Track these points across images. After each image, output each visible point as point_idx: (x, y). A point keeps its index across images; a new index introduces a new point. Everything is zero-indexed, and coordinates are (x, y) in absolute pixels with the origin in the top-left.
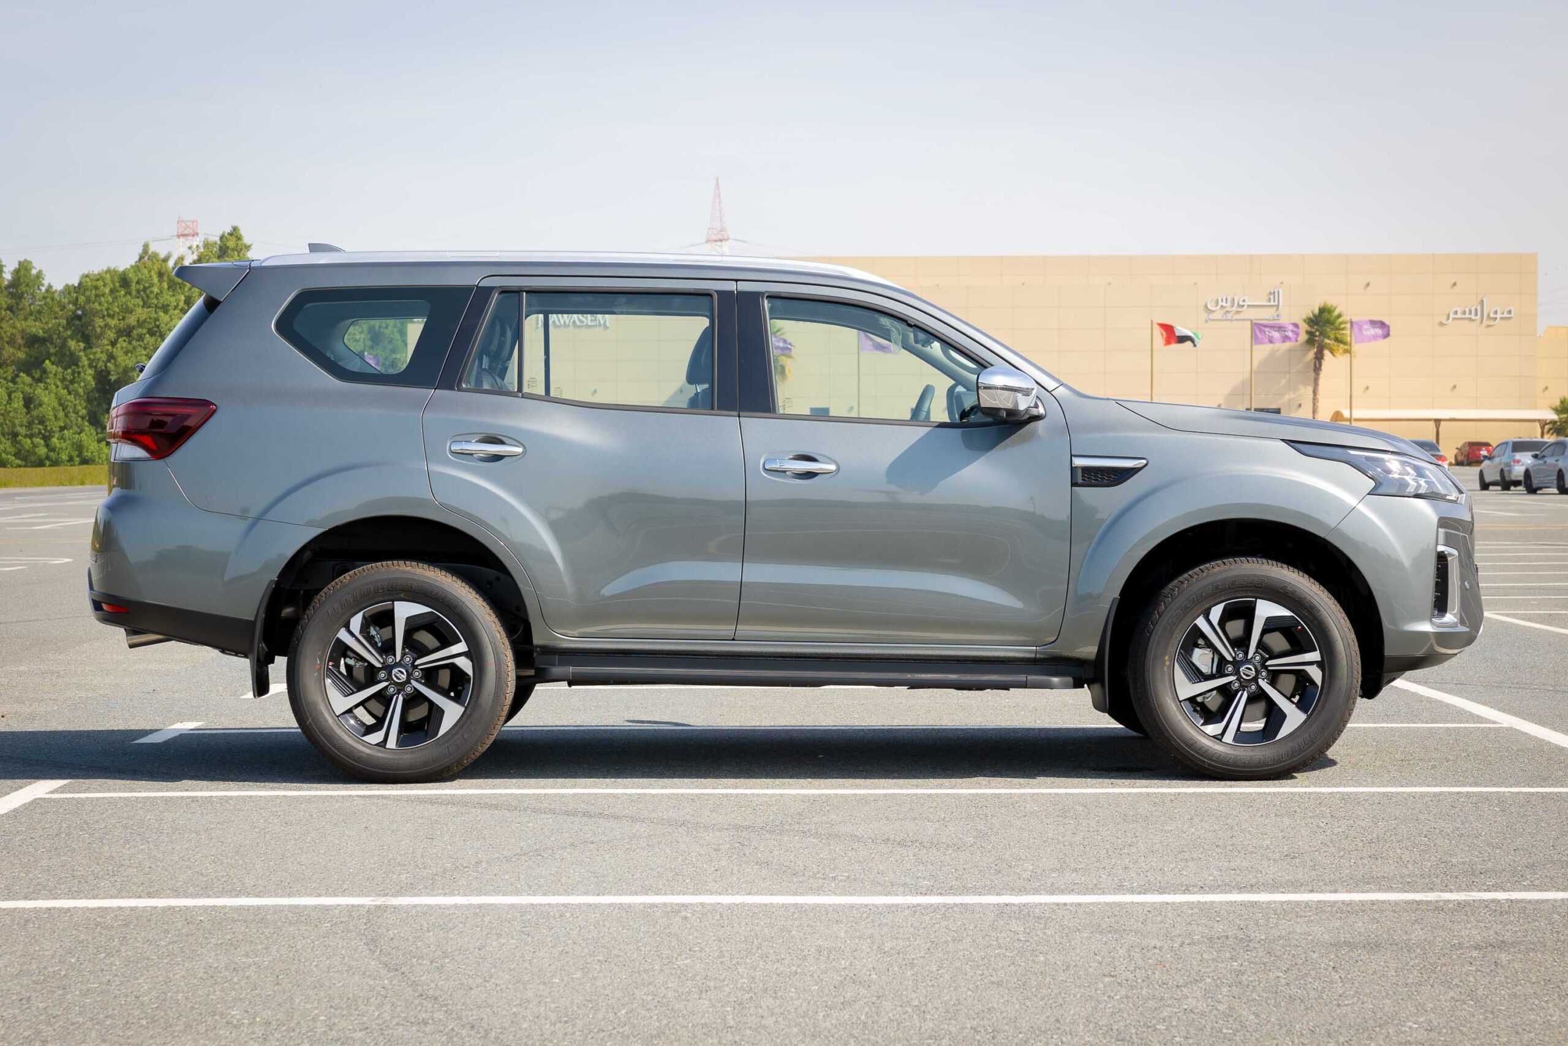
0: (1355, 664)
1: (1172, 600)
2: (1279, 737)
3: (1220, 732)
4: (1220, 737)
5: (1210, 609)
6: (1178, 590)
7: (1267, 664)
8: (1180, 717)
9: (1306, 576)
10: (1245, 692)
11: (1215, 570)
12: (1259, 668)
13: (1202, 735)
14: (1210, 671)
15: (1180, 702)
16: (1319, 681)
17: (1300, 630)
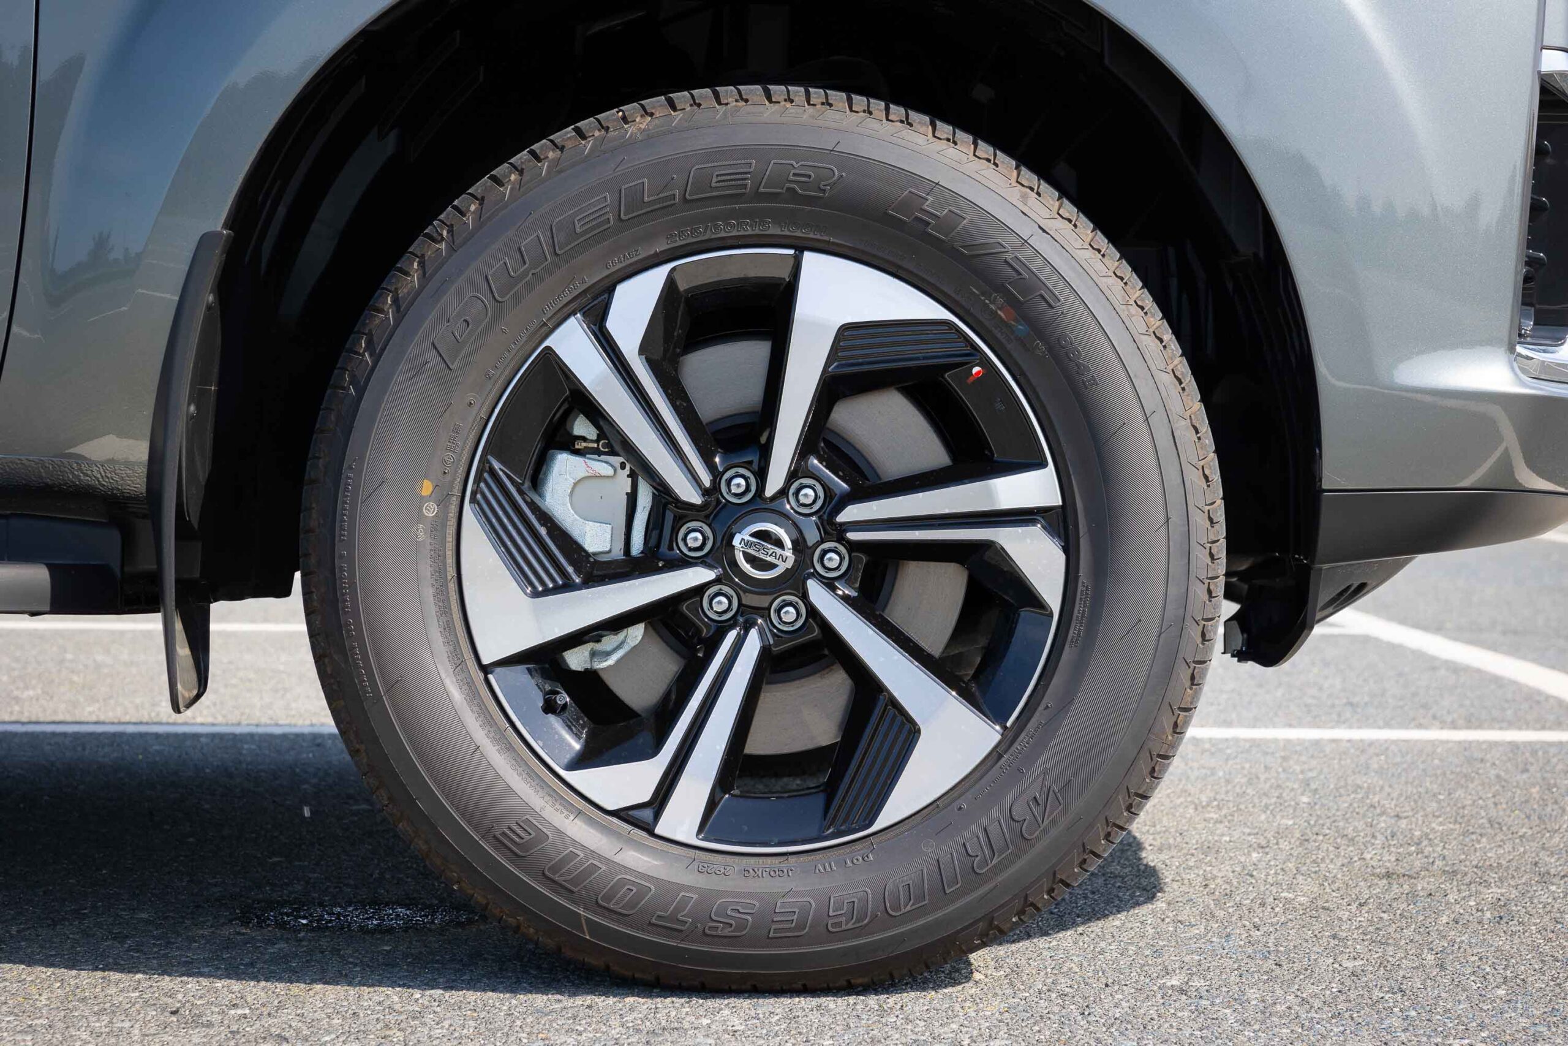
0: (1199, 520)
1: (452, 249)
2: (889, 815)
3: (646, 797)
4: (647, 814)
5: (611, 290)
6: (480, 212)
7: (841, 518)
8: (480, 735)
9: (1006, 162)
10: (754, 633)
11: (630, 129)
12: (812, 536)
13: (569, 807)
14: (620, 545)
15: (486, 669)
16: (1051, 592)
17: (979, 380)
